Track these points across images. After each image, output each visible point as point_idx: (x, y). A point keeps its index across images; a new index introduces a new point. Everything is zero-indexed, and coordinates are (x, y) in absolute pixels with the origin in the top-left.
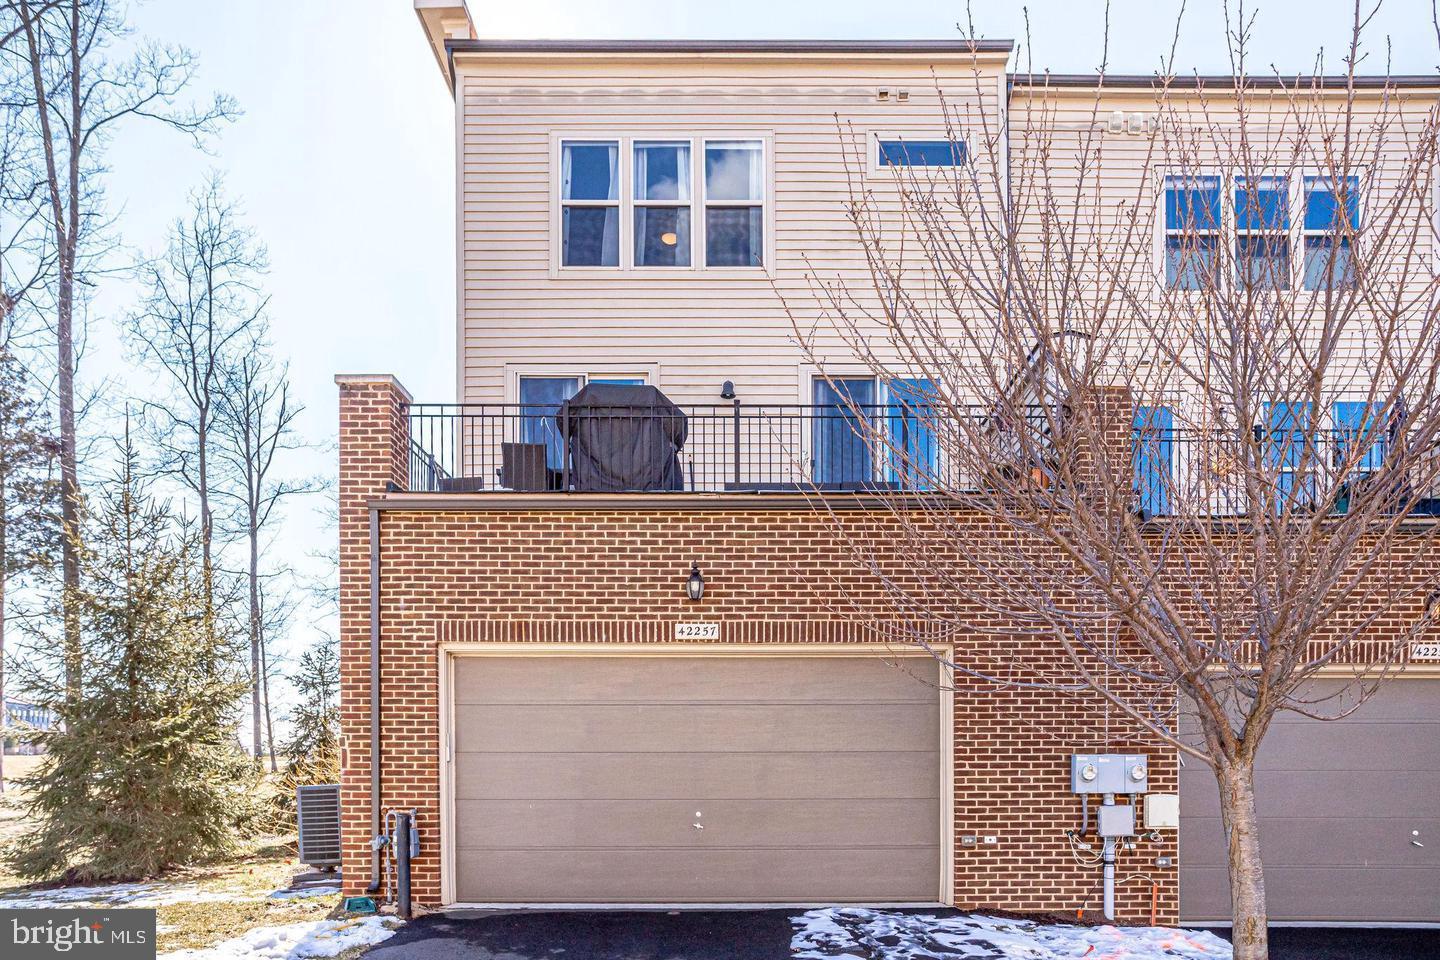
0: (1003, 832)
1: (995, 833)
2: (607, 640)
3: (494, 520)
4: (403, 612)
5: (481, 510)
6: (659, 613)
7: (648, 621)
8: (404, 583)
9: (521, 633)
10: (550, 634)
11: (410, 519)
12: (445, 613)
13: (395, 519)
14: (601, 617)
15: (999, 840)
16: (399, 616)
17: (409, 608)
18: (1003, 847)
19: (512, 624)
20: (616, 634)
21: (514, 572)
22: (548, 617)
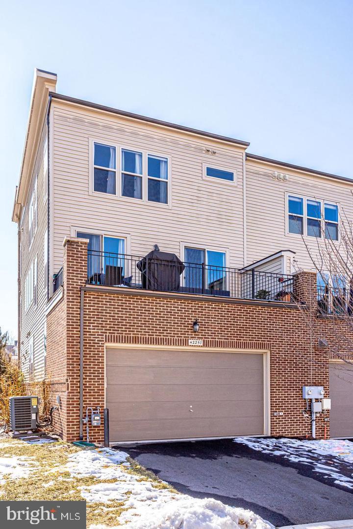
0: (285, 411)
1: (282, 412)
2: (166, 344)
3: (126, 298)
4: (92, 331)
5: (122, 294)
6: (183, 336)
7: (180, 338)
8: (92, 319)
9: (136, 340)
10: (146, 341)
11: (95, 295)
12: (108, 331)
13: (89, 294)
14: (164, 336)
15: (284, 414)
16: (90, 332)
17: (94, 329)
18: (285, 416)
19: (133, 337)
20: (169, 343)
21: (133, 318)
22: (146, 335)
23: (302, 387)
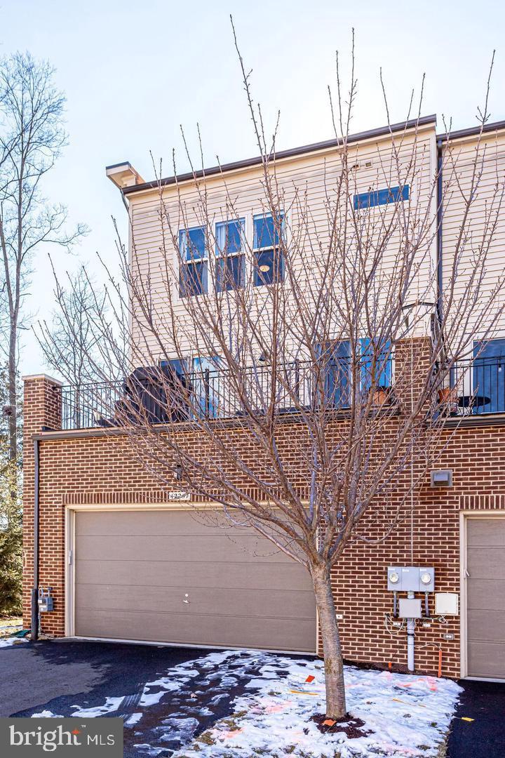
0: (347, 613)
1: (341, 613)
2: (137, 502)
3: (87, 442)
4: (48, 490)
5: (81, 438)
6: (162, 487)
7: (157, 491)
8: (49, 475)
9: (99, 499)
10: (111, 499)
11: (52, 444)
12: (66, 490)
13: (46, 444)
14: (135, 490)
15: (344, 617)
16: (47, 492)
17: (51, 488)
18: (347, 621)
19: (95, 495)
20: (142, 500)
21: (96, 468)
22: (111, 490)
23: (386, 569)
